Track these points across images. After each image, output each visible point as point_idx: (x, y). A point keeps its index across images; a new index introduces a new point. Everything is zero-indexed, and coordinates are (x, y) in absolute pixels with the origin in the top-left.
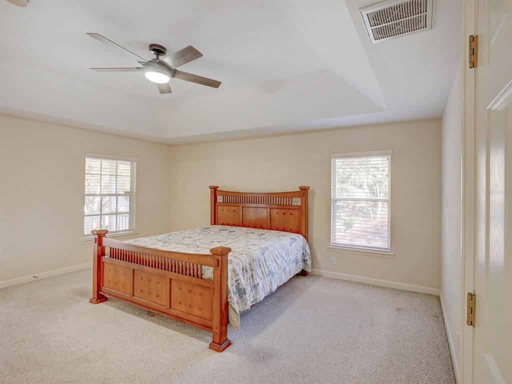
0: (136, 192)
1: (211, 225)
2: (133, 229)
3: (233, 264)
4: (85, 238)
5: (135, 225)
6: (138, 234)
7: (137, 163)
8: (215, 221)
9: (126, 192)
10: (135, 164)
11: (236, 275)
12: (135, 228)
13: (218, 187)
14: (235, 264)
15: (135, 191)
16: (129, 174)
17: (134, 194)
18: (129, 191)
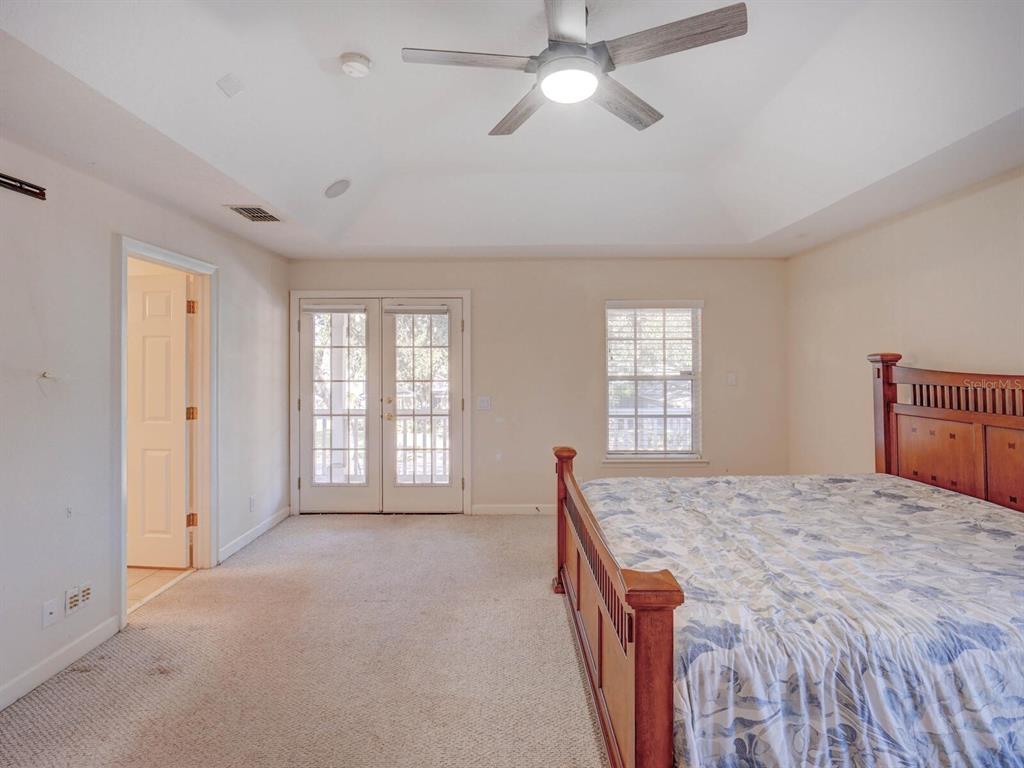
0: (703, 372)
1: (878, 471)
2: (697, 452)
3: (739, 648)
4: (609, 456)
5: (701, 444)
6: (708, 463)
7: (703, 309)
8: (889, 463)
9: (682, 373)
10: (700, 312)
11: (745, 699)
12: (701, 449)
13: (899, 357)
14: (749, 651)
15: (700, 370)
16: (690, 336)
17: (700, 376)
18: (691, 369)
